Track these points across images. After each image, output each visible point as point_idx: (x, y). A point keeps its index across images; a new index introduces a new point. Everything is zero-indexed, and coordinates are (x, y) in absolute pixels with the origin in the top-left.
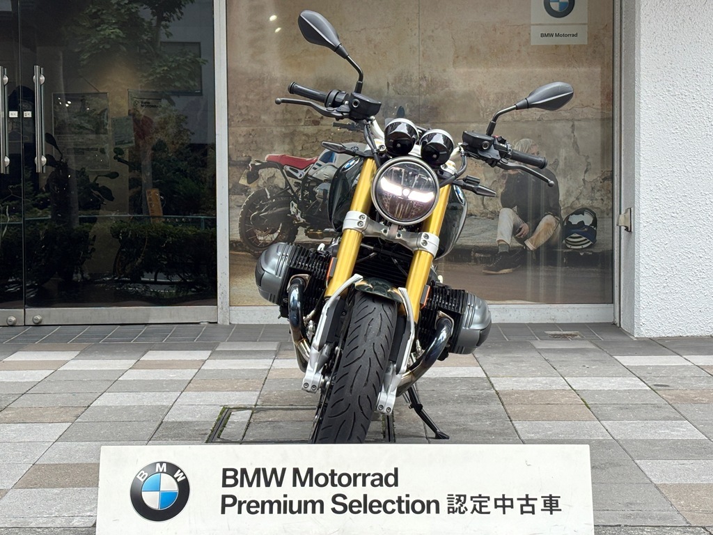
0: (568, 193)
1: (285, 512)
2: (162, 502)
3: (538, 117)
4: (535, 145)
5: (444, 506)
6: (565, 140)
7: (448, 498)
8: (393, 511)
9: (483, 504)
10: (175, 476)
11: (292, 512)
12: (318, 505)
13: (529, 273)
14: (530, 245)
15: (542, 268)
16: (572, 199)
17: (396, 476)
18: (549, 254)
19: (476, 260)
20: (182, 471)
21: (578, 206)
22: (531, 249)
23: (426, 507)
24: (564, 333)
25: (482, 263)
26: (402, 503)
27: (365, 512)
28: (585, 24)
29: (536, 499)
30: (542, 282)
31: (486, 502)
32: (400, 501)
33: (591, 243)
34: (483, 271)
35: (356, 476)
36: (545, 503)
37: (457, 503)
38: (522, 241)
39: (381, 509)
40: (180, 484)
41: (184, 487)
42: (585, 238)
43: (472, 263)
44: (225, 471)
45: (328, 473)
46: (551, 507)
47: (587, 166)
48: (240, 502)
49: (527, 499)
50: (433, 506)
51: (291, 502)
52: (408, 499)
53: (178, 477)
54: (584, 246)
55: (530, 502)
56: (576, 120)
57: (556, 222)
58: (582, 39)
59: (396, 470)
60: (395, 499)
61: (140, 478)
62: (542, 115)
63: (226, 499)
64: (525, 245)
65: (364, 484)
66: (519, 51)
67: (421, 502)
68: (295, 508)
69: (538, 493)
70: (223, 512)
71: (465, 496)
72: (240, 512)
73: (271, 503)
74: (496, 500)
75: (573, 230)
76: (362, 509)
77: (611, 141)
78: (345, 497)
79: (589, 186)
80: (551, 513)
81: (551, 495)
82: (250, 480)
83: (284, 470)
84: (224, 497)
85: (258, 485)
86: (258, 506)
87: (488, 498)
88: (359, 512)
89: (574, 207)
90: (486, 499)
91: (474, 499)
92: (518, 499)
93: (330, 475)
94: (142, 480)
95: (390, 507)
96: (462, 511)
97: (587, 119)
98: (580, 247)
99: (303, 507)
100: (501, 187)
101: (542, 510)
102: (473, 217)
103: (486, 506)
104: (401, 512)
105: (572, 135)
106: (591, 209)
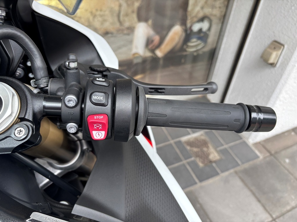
14: (158, 54)
16: (198, 9)
22: (160, 57)
33: (204, 45)
38: (153, 51)
64: (155, 54)
89: (198, 15)
98: (195, 50)
102: (110, 35)
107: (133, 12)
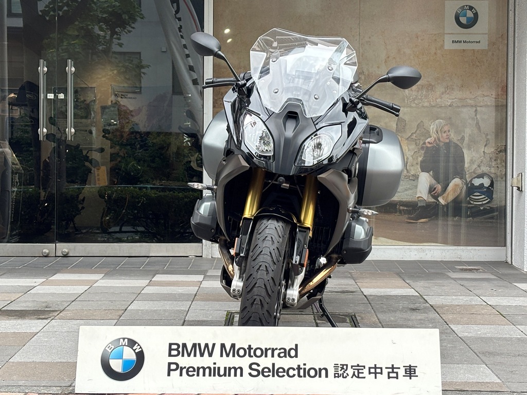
0: (472, 162)
1: (214, 375)
2: (124, 367)
3: (449, 104)
4: (447, 125)
5: (331, 372)
6: (470, 121)
7: (334, 367)
8: (294, 375)
9: (360, 371)
10: (134, 348)
11: (219, 375)
12: (239, 371)
13: (440, 222)
14: (442, 201)
15: (450, 218)
16: (475, 166)
17: (296, 350)
18: (456, 208)
19: (400, 211)
20: (139, 345)
21: (479, 172)
22: (443, 204)
23: (318, 373)
24: (469, 267)
25: (405, 214)
26: (301, 370)
27: (273, 376)
28: (486, 34)
29: (399, 368)
30: (450, 229)
31: (363, 369)
32: (299, 368)
33: (489, 200)
34: (406, 220)
35: (267, 350)
36: (406, 371)
37: (341, 370)
38: (436, 197)
39: (285, 374)
40: (137, 354)
41: (140, 356)
42: (483, 196)
43: (398, 214)
44: (170, 345)
45: (246, 347)
46: (410, 374)
47: (487, 141)
48: (181, 367)
49: (393, 368)
50: (323, 372)
51: (219, 368)
52: (305, 367)
53: (136, 349)
54: (484, 202)
55: (395, 370)
56: (479, 106)
57: (462, 183)
58: (484, 45)
59: (296, 345)
60: (295, 367)
61: (108, 350)
62: (452, 102)
63: (171, 365)
64: (438, 201)
65: (273, 356)
66: (435, 53)
67: (315, 369)
68: (222, 372)
69: (401, 364)
70: (169, 375)
71: (347, 365)
72: (181, 375)
73: (204, 369)
74: (370, 368)
75: (475, 190)
76: (271, 374)
77: (505, 123)
78: (258, 365)
79: (488, 157)
80: (410, 379)
81: (410, 365)
82: (189, 351)
83: (214, 345)
84: (170, 364)
85: (195, 355)
86: (194, 371)
87: (364, 367)
88: (269, 376)
89: (476, 172)
90: (363, 368)
91: (353, 368)
92: (386, 368)
93: (248, 349)
94: (110, 351)
95: (291, 372)
96: (345, 376)
97: (487, 106)
98: (481, 203)
99: (228, 372)
100: (420, 157)
101: (404, 376)
103: (363, 373)
104: (299, 376)
105: (475, 118)
106: (489, 174)
107: (417, 164)
